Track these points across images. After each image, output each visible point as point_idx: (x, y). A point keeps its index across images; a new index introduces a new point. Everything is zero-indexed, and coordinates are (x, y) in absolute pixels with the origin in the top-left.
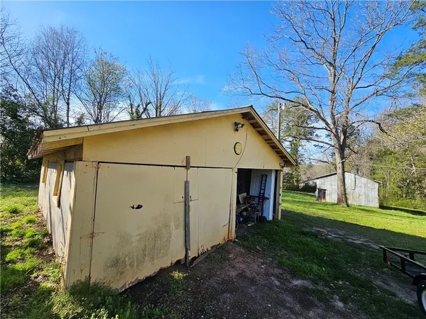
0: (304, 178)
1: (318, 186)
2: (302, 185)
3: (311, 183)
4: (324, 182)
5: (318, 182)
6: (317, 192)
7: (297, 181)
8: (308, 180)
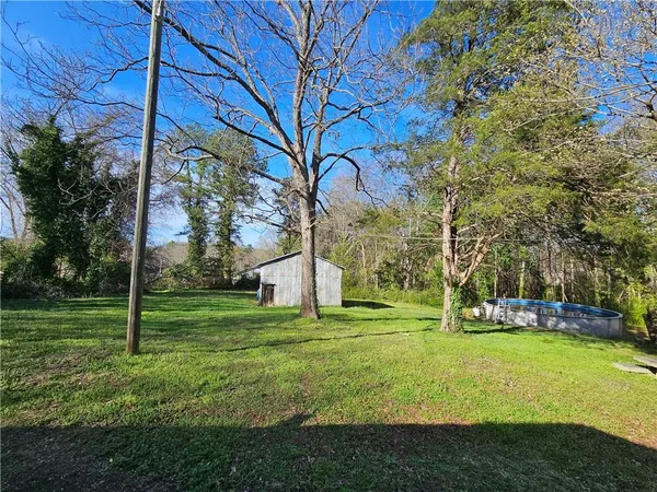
0: (240, 266)
1: (262, 280)
2: (238, 278)
3: (250, 274)
4: (272, 272)
5: (262, 272)
6: (260, 290)
7: (229, 272)
8: (246, 270)
